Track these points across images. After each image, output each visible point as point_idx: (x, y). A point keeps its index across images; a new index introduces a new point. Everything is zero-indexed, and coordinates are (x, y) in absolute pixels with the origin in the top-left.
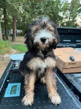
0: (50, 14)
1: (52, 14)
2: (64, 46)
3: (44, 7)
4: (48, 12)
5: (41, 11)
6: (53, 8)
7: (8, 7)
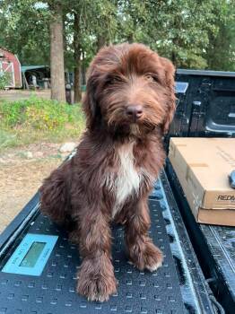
0: (209, 25)
1: (214, 27)
2: (230, 133)
3: (191, 6)
4: (202, 19)
5: (180, 18)
6: (218, 7)
7: (84, 11)
